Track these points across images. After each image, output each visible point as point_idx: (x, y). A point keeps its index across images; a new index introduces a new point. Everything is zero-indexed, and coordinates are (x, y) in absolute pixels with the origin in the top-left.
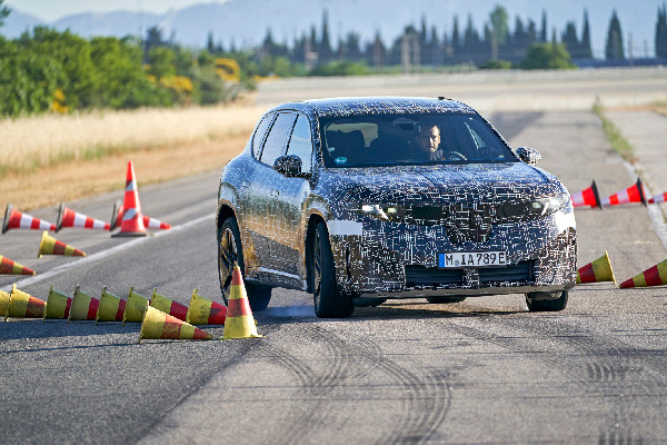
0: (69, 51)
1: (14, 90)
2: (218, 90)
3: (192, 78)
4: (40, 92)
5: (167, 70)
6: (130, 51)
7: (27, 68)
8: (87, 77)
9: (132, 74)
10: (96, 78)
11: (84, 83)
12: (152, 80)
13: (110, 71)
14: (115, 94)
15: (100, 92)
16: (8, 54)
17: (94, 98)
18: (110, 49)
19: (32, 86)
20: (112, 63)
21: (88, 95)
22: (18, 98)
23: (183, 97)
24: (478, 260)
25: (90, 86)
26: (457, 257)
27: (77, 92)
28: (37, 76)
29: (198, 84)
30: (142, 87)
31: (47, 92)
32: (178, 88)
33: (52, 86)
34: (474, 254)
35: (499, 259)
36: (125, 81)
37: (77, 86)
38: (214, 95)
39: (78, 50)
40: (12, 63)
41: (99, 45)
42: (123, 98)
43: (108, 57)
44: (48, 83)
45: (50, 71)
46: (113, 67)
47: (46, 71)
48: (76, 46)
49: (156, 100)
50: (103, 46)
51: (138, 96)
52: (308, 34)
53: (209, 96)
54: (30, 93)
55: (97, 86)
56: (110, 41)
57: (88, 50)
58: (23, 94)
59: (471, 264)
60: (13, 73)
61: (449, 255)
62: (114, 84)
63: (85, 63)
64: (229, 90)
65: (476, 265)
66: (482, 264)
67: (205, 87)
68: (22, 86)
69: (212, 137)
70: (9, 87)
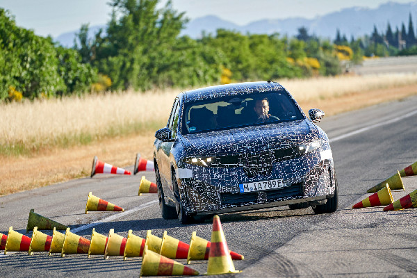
0: (234, 44)
1: (195, 71)
2: (336, 66)
3: (318, 59)
4: (212, 71)
5: (301, 54)
6: (275, 43)
7: (203, 56)
8: (247, 61)
9: (276, 58)
10: (252, 61)
11: (245, 64)
12: (290, 61)
13: (261, 56)
14: (266, 70)
15: (255, 70)
16: (189, 47)
17: (251, 74)
18: (261, 42)
19: (207, 67)
20: (263, 51)
21: (247, 72)
22: (198, 76)
23: (312, 71)
24: (264, 186)
25: (248, 66)
26: (251, 185)
27: (240, 70)
28: (210, 61)
29: (323, 63)
30: (283, 66)
31: (217, 71)
32: (308, 66)
33: (221, 67)
34: (262, 183)
35: (278, 184)
36: (272, 62)
37: (240, 66)
38: (333, 69)
39: (241, 43)
40: (194, 53)
41: (254, 40)
42: (271, 73)
43: (260, 47)
44: (217, 65)
45: (219, 57)
46: (264, 54)
47: (216, 58)
48: (239, 40)
49: (292, 73)
50: (256, 40)
51: (281, 71)
52: (400, 29)
53: (330, 70)
54: (205, 72)
55: (253, 66)
56: (262, 37)
57: (247, 43)
58: (201, 73)
59: (260, 189)
60: (194, 59)
61: (246, 185)
62: (265, 65)
63: (245, 52)
64: (344, 66)
65: (264, 189)
66: (267, 188)
67: (328, 65)
68: (200, 67)
69: (322, 98)
70: (191, 68)
